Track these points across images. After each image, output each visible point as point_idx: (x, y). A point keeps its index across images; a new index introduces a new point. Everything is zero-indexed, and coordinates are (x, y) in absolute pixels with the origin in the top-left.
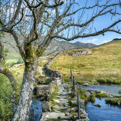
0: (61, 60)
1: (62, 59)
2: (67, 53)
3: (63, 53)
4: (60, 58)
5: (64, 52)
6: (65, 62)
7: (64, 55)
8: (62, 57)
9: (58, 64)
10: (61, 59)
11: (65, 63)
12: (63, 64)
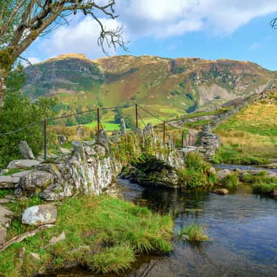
0: (249, 115)
1: (254, 112)
2: (271, 98)
3: (262, 98)
4: (249, 111)
5: (264, 95)
6: (260, 119)
7: (263, 103)
8: (255, 107)
9: (238, 125)
10: (250, 113)
11: (259, 121)
12: (253, 125)
